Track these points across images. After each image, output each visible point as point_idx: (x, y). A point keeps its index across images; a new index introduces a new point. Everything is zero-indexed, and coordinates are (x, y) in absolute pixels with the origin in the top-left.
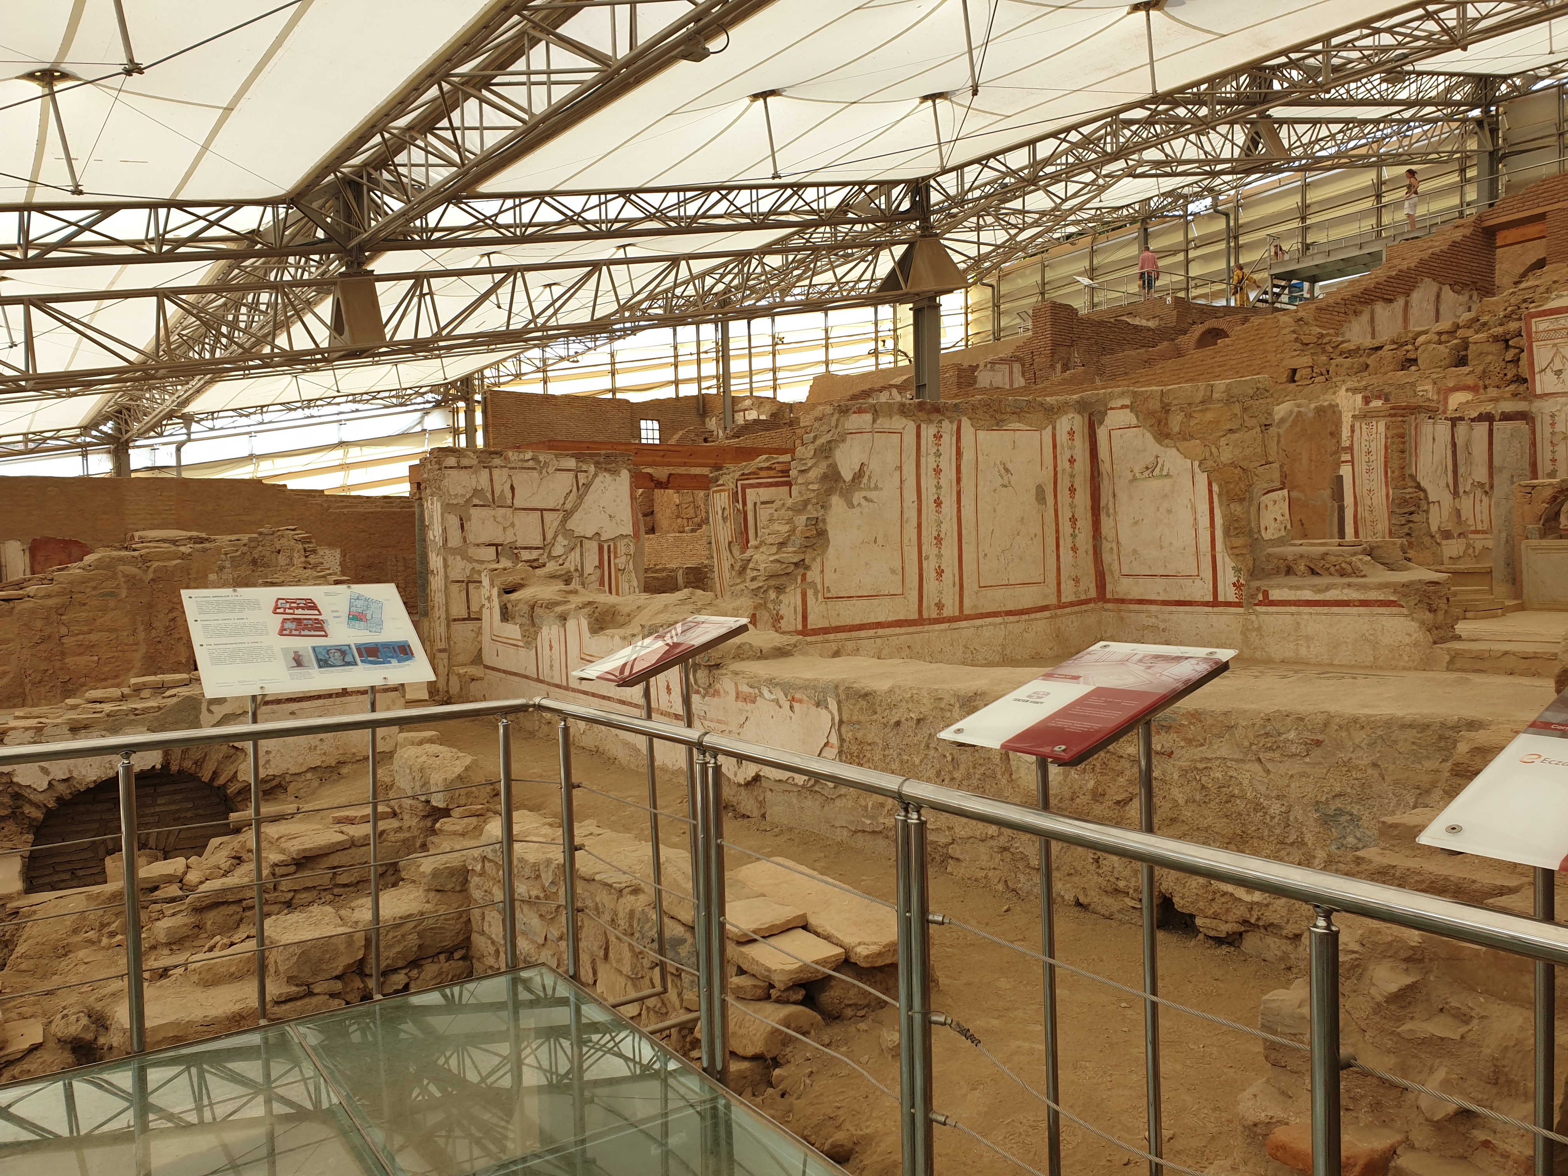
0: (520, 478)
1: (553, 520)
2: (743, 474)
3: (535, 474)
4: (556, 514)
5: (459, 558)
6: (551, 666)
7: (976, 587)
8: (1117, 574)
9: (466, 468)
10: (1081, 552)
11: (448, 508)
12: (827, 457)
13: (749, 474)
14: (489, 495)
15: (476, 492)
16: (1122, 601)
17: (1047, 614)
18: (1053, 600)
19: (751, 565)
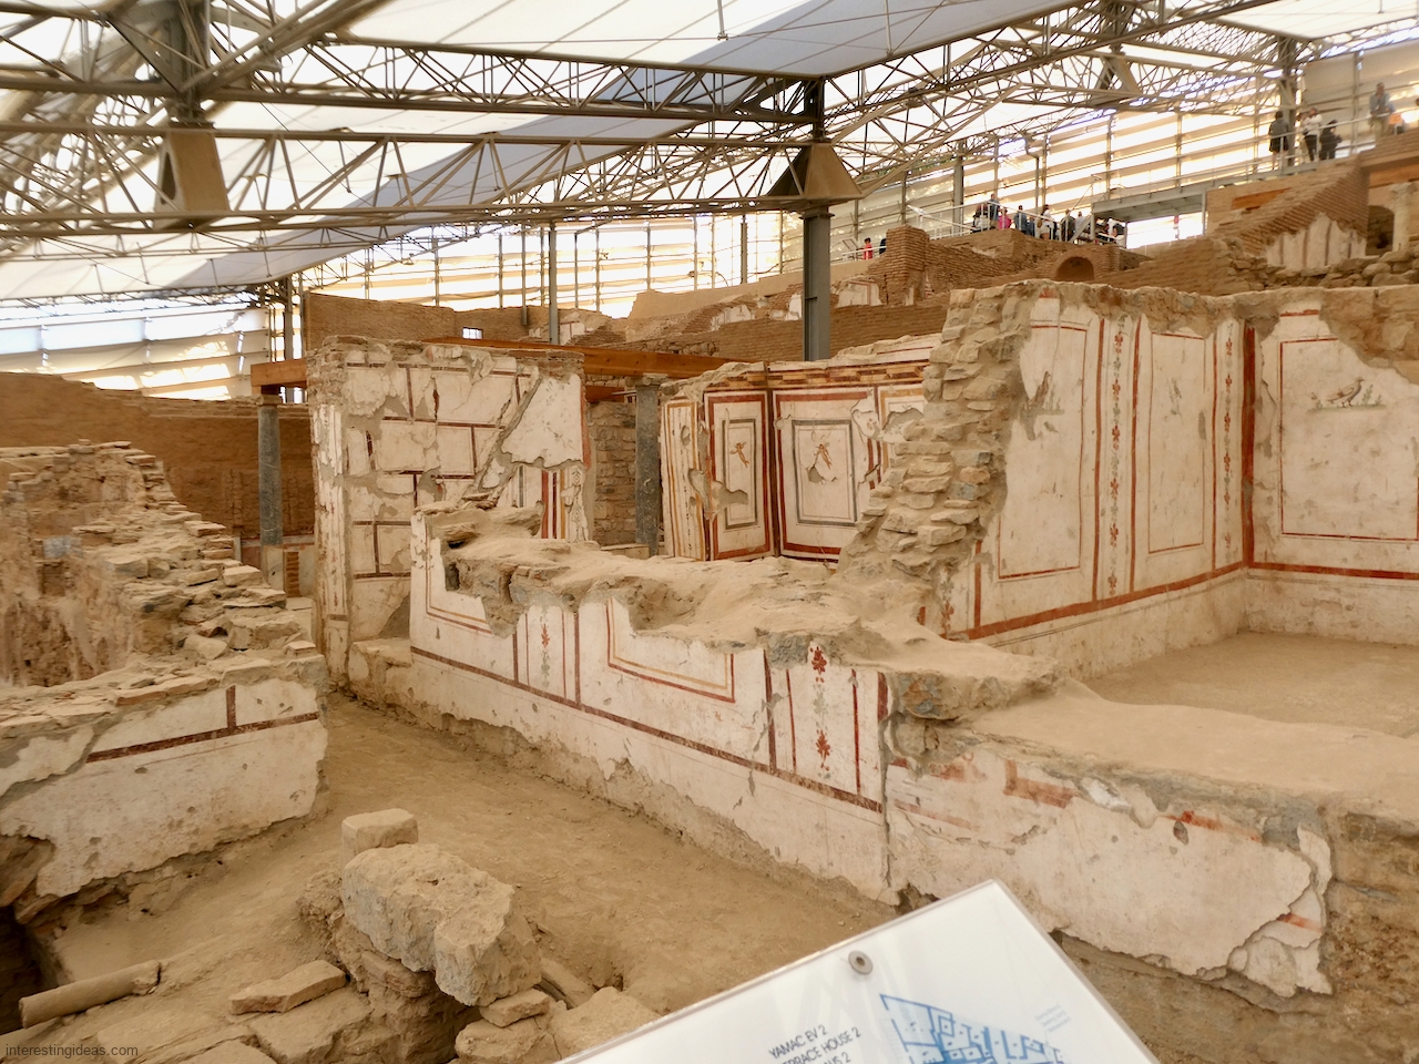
0: (446, 382)
1: (486, 439)
2: (711, 385)
3: (465, 377)
4: (489, 431)
5: (364, 490)
6: (545, 668)
7: (1146, 551)
8: (1275, 532)
9: (376, 365)
10: (1231, 502)
11: (351, 420)
12: (1003, 362)
13: (718, 385)
14: (407, 406)
15: (390, 400)
16: (1282, 567)
17: (1204, 585)
18: (1208, 569)
19: (886, 524)
